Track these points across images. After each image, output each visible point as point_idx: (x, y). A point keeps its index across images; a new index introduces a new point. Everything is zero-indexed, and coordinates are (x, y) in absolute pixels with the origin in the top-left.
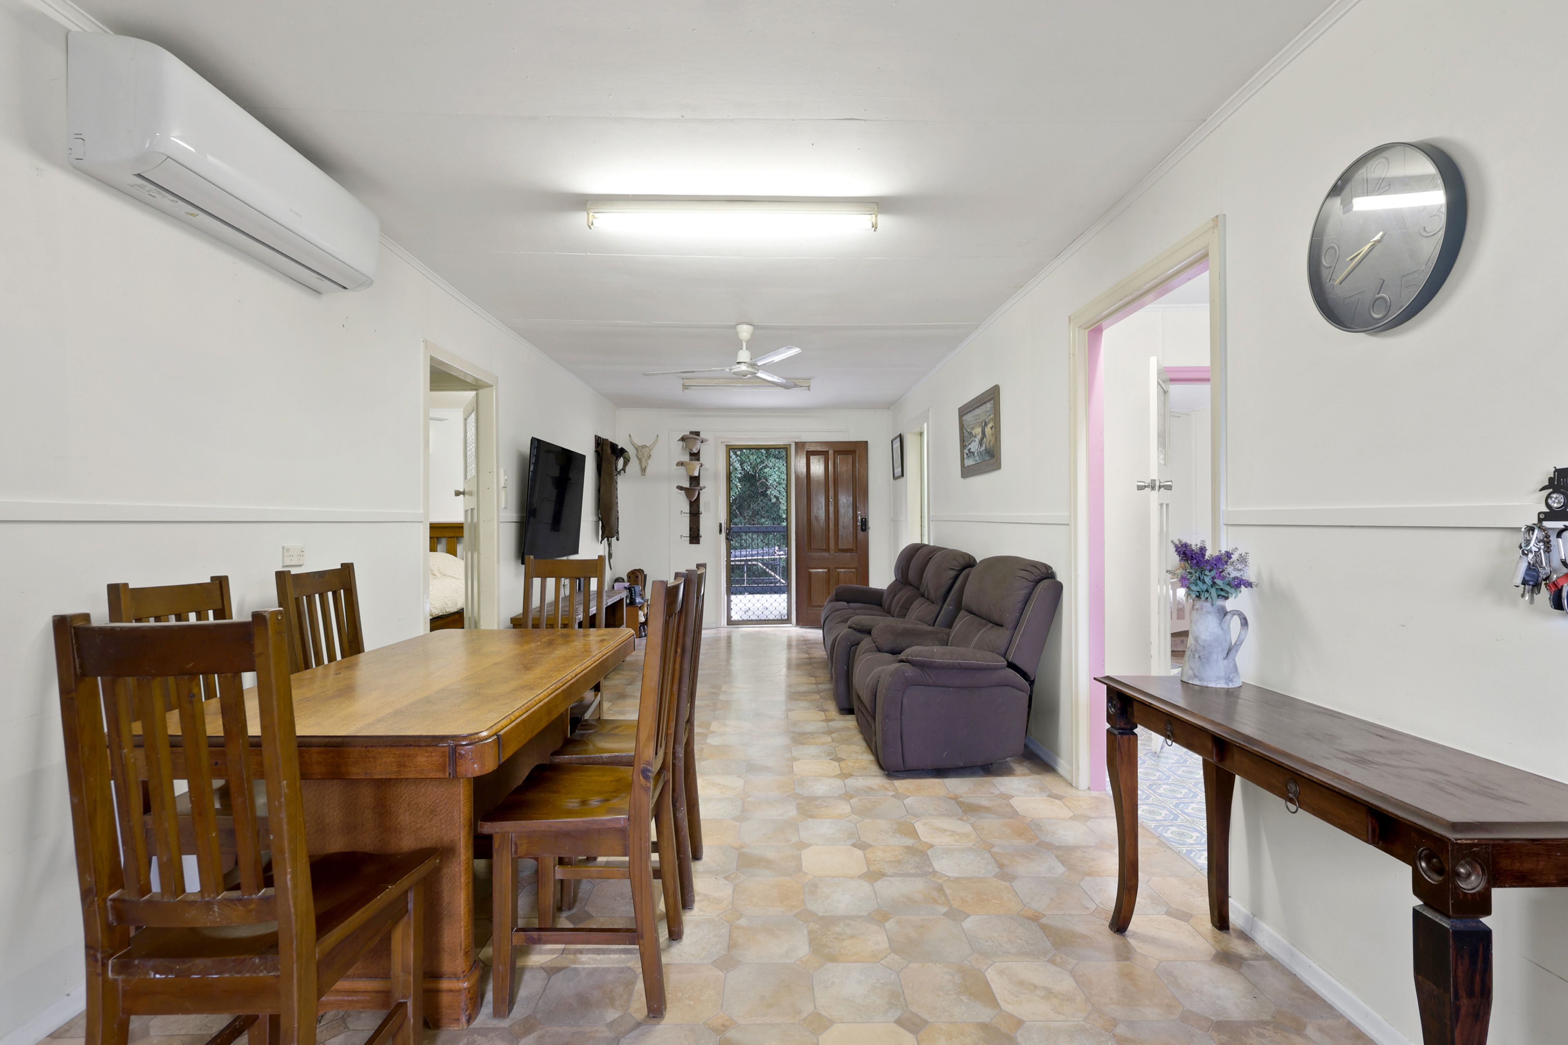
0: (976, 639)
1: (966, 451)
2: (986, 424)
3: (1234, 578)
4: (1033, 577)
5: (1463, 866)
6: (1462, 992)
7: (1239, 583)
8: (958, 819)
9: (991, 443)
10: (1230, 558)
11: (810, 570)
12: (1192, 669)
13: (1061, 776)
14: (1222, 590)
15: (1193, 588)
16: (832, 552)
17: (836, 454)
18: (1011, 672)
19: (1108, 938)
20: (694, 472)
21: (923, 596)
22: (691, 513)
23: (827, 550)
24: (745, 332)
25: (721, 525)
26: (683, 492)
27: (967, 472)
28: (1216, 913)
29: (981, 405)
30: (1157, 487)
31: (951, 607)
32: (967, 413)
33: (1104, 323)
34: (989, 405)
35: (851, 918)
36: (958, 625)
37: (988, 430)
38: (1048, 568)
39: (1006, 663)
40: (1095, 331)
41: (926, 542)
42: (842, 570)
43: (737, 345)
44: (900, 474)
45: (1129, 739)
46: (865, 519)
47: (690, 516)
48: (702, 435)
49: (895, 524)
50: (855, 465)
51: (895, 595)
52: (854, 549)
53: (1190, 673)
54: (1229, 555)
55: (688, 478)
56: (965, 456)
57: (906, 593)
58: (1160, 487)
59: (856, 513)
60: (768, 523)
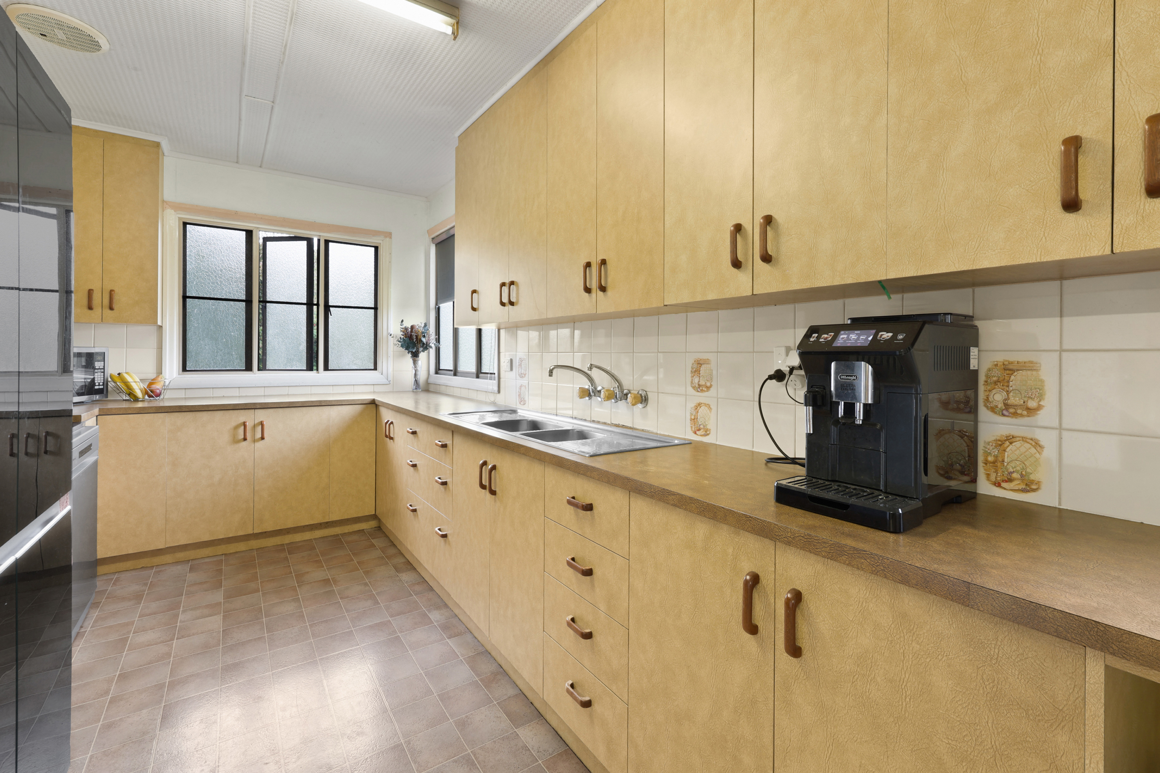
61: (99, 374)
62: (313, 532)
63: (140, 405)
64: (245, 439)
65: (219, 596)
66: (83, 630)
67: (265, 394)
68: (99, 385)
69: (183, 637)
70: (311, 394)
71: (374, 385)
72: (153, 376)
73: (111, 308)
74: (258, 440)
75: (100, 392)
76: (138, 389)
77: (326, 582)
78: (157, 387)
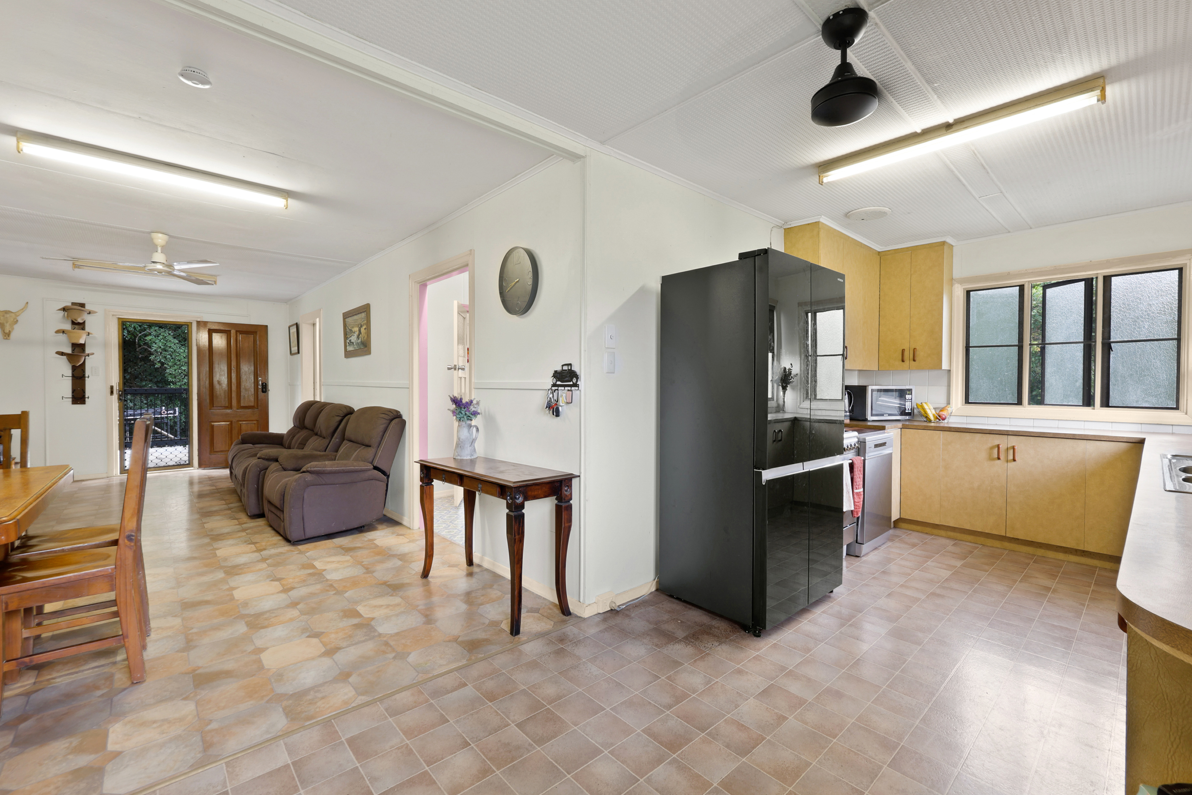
0: (354, 456)
1: (348, 341)
2: (361, 326)
3: (474, 411)
4: (389, 417)
5: (517, 495)
6: (516, 534)
7: (475, 414)
8: (342, 555)
9: (365, 338)
10: (472, 402)
11: (213, 424)
12: (457, 452)
13: (405, 526)
14: (469, 416)
15: (458, 416)
16: (234, 409)
17: (238, 333)
18: (376, 472)
19: (420, 581)
20: (79, 340)
21: (316, 434)
22: (73, 376)
23: (230, 407)
24: (160, 239)
25: (112, 387)
26: (65, 357)
27: (348, 354)
28: (468, 559)
29: (358, 314)
30: (457, 369)
31: (337, 440)
32: (349, 317)
33: (428, 283)
34: (363, 315)
35: (275, 609)
36: (342, 450)
37: (363, 330)
38: (397, 412)
39: (372, 467)
40: (423, 286)
41: (318, 399)
42: (244, 422)
43: (154, 248)
44: (297, 351)
45: (430, 488)
46: (266, 384)
47: (72, 380)
48: (88, 307)
49: (292, 387)
50: (257, 342)
51: (294, 437)
52: (256, 406)
53: (457, 454)
54: (471, 402)
55: (71, 345)
56: (347, 344)
57: (304, 433)
58: (459, 369)
59: (257, 378)
60: (150, 386)
61: (909, 403)
62: (1067, 555)
63: (932, 424)
64: (999, 458)
65: (959, 563)
66: (880, 548)
67: (1034, 425)
68: (908, 410)
69: (922, 571)
70: (1084, 429)
71: (1141, 424)
72: (942, 406)
73: (914, 360)
74: (1010, 461)
75: (909, 414)
76: (931, 413)
77: (1048, 589)
78: (944, 413)
